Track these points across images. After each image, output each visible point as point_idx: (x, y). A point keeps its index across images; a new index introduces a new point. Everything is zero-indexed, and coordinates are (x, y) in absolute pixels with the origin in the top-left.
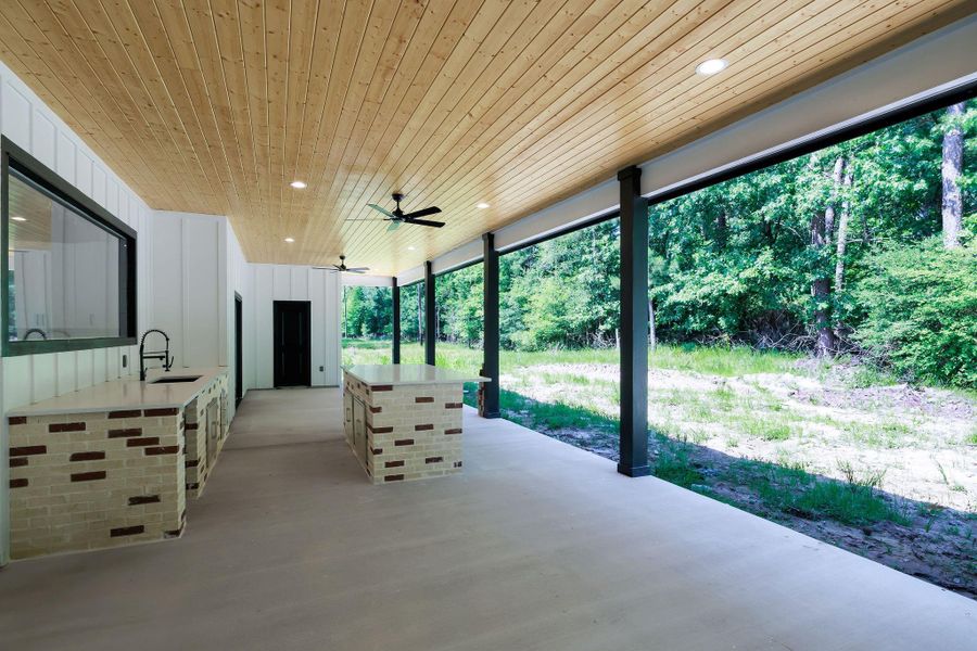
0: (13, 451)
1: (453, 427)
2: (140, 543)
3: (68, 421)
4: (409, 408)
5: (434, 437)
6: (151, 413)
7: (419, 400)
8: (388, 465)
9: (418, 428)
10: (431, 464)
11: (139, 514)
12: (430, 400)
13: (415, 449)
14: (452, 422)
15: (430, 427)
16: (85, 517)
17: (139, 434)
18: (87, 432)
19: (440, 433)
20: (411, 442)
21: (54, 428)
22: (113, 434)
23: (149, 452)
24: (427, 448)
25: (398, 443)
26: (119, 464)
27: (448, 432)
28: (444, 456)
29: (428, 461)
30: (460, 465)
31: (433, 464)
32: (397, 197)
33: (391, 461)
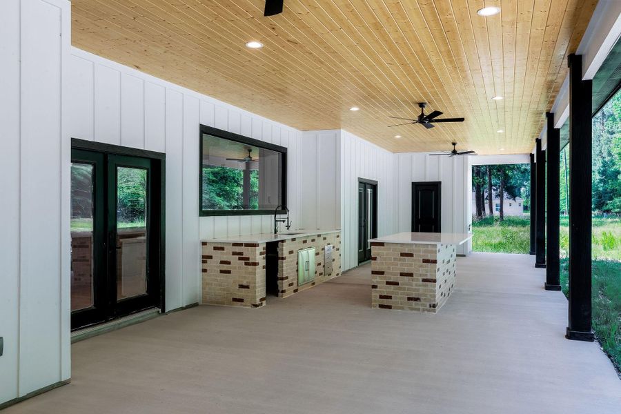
0: (203, 257)
1: (429, 277)
2: (242, 307)
3: (219, 246)
4: (395, 259)
5: (414, 283)
6: (248, 245)
7: (402, 255)
8: (381, 297)
9: (402, 274)
10: (411, 302)
11: (242, 293)
12: (411, 255)
13: (400, 289)
14: (428, 274)
15: (411, 275)
16: (224, 290)
17: (242, 255)
18: (225, 251)
19: (418, 280)
20: (397, 284)
21: (215, 248)
22: (234, 254)
23: (246, 264)
24: (409, 289)
25: (388, 283)
26: (235, 268)
27: (424, 280)
28: (422, 298)
29: (409, 299)
30: (434, 306)
31: (413, 303)
32: (422, 105)
33: (383, 295)
